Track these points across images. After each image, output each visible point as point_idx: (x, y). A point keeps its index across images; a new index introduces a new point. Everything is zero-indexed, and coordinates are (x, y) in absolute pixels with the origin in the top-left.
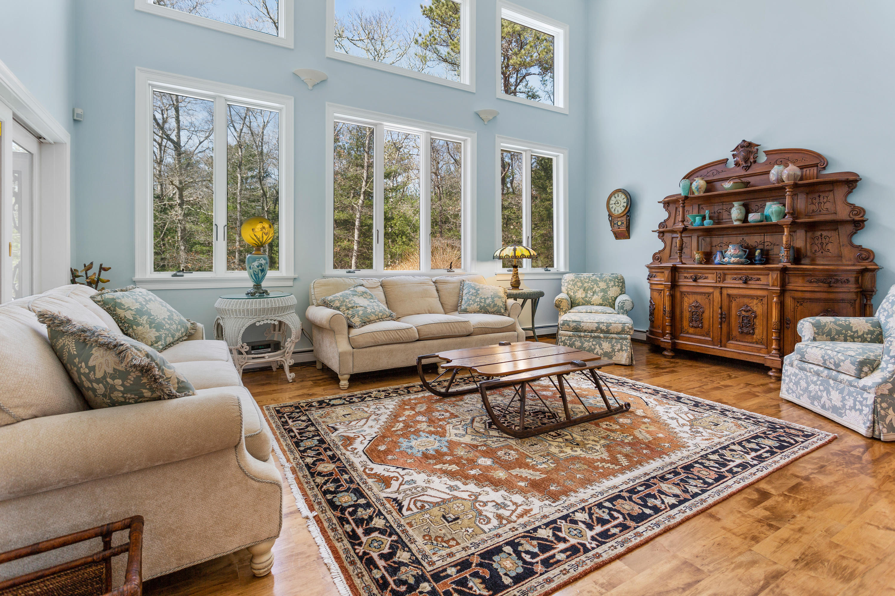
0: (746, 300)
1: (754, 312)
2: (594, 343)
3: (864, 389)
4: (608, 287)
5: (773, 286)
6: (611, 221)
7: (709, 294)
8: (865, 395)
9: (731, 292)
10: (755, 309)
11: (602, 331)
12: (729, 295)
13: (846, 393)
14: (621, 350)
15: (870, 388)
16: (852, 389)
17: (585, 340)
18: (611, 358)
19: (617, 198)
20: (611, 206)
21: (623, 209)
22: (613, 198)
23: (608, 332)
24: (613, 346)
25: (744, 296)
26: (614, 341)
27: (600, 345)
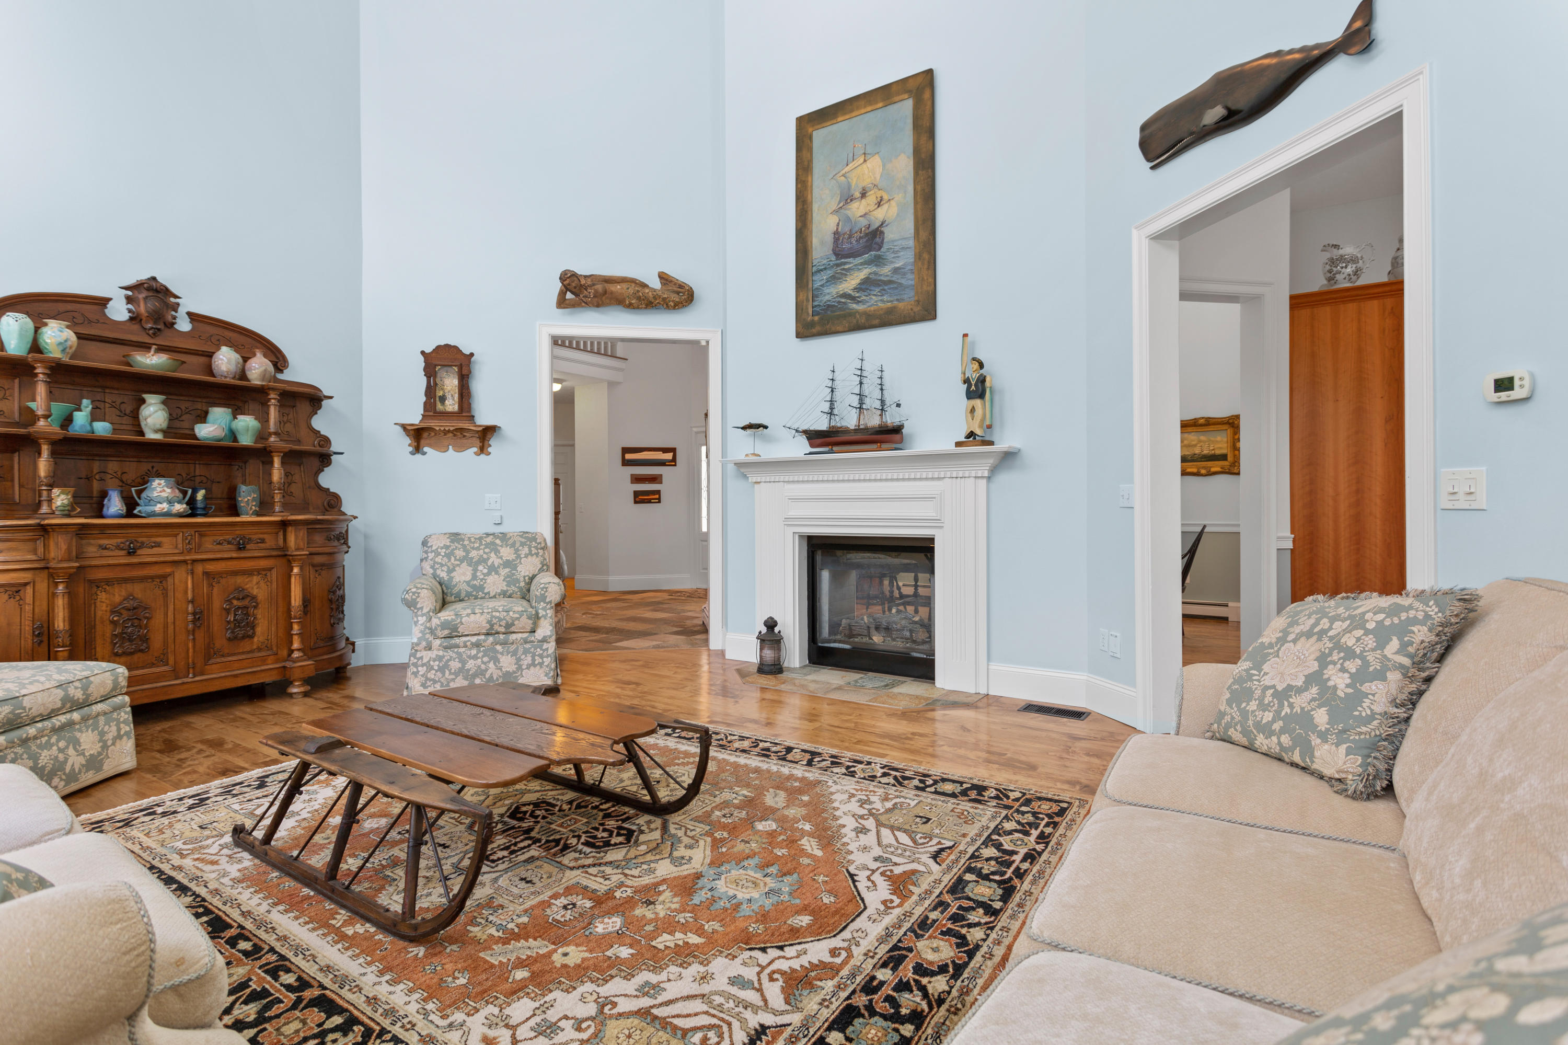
0: (240, 580)
1: (254, 598)
2: (62, 744)
3: (544, 640)
5: (297, 549)
7: (164, 577)
8: (545, 646)
9: (211, 567)
10: (255, 592)
11: (79, 706)
12: (207, 574)
13: (520, 652)
14: (119, 737)
15: (550, 637)
16: (528, 646)
17: (41, 747)
18: (99, 769)
23: (85, 704)
24: (102, 734)
25: (235, 573)
26: (102, 719)
27: (76, 743)
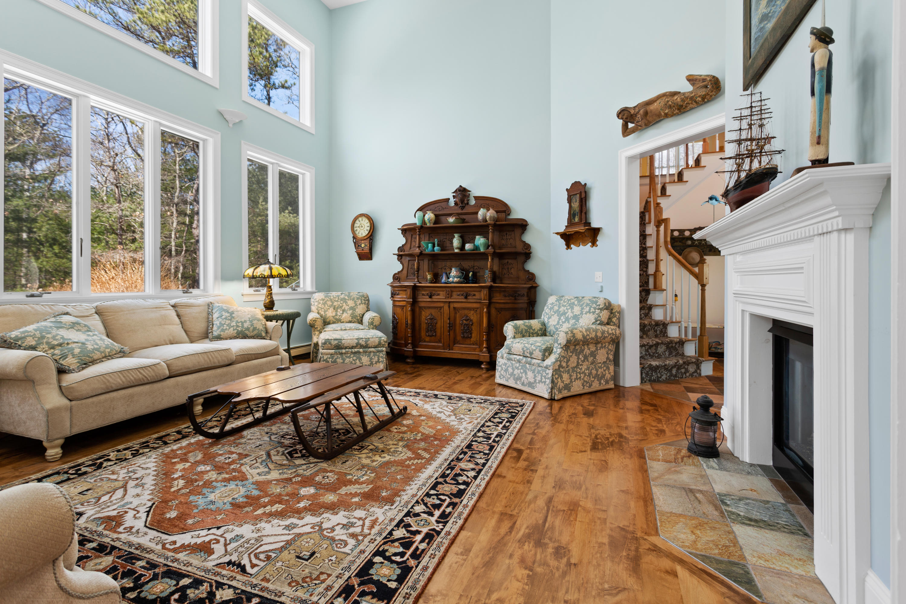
0: (466, 312)
1: (471, 320)
2: (354, 358)
3: (547, 367)
4: (356, 305)
5: (484, 300)
6: (355, 243)
7: (441, 308)
8: (547, 371)
9: (456, 305)
10: (472, 318)
11: (362, 347)
12: (455, 308)
14: (378, 362)
15: (550, 366)
16: (540, 369)
17: (347, 356)
19: (362, 222)
20: (355, 229)
21: (367, 232)
22: (357, 222)
23: (366, 346)
24: (371, 359)
25: (465, 309)
26: (372, 354)
27: (360, 359)
